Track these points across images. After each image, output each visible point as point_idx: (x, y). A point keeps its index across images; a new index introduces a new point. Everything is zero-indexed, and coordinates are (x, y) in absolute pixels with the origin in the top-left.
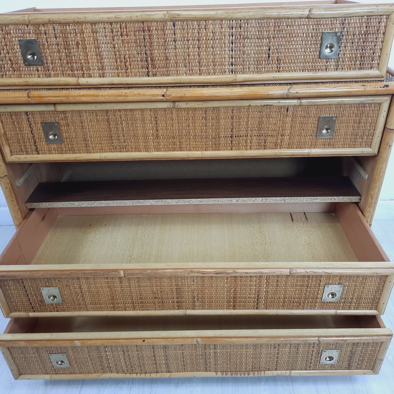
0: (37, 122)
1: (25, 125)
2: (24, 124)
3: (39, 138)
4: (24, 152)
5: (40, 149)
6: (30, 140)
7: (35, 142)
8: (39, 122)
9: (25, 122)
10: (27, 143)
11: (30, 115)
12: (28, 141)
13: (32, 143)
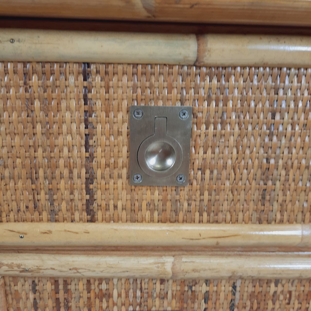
0: (115, 103)
1: (68, 115)
2: (68, 109)
3: (107, 165)
4: (45, 215)
5: (104, 203)
6: (75, 172)
7: (90, 180)
8: (125, 103)
9: (73, 104)
10: (62, 182)
11: (98, 78)
12: (66, 172)
13: (80, 183)
